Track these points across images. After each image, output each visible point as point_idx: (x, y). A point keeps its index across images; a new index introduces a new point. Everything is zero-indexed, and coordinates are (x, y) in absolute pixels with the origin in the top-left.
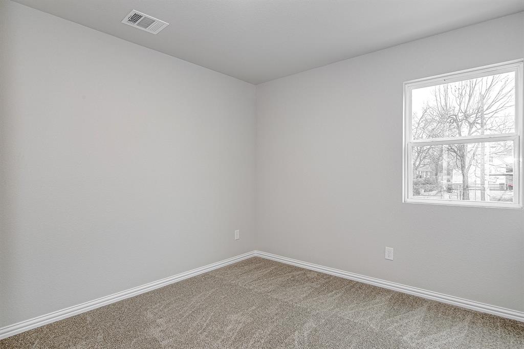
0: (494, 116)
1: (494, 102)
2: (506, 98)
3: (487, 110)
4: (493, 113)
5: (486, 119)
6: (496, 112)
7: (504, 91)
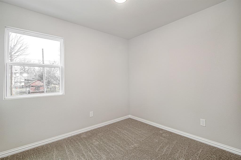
0: (17, 57)
1: (17, 52)
2: (22, 51)
3: (14, 54)
4: (17, 56)
5: (14, 58)
6: (18, 56)
7: (22, 48)
